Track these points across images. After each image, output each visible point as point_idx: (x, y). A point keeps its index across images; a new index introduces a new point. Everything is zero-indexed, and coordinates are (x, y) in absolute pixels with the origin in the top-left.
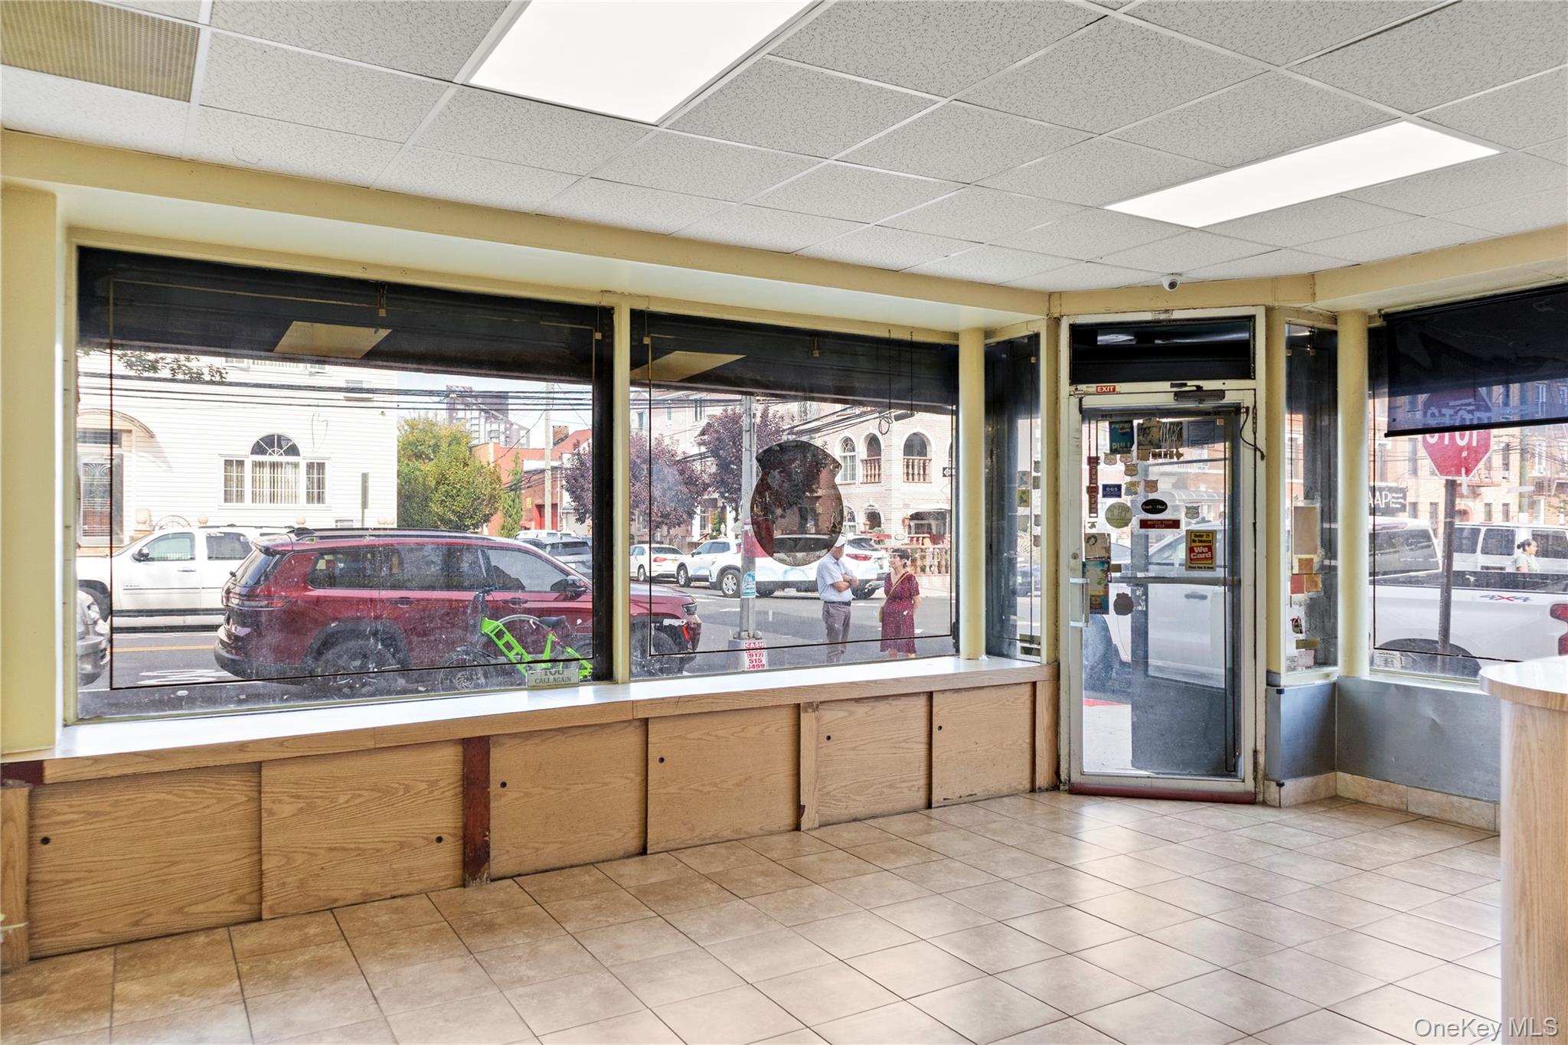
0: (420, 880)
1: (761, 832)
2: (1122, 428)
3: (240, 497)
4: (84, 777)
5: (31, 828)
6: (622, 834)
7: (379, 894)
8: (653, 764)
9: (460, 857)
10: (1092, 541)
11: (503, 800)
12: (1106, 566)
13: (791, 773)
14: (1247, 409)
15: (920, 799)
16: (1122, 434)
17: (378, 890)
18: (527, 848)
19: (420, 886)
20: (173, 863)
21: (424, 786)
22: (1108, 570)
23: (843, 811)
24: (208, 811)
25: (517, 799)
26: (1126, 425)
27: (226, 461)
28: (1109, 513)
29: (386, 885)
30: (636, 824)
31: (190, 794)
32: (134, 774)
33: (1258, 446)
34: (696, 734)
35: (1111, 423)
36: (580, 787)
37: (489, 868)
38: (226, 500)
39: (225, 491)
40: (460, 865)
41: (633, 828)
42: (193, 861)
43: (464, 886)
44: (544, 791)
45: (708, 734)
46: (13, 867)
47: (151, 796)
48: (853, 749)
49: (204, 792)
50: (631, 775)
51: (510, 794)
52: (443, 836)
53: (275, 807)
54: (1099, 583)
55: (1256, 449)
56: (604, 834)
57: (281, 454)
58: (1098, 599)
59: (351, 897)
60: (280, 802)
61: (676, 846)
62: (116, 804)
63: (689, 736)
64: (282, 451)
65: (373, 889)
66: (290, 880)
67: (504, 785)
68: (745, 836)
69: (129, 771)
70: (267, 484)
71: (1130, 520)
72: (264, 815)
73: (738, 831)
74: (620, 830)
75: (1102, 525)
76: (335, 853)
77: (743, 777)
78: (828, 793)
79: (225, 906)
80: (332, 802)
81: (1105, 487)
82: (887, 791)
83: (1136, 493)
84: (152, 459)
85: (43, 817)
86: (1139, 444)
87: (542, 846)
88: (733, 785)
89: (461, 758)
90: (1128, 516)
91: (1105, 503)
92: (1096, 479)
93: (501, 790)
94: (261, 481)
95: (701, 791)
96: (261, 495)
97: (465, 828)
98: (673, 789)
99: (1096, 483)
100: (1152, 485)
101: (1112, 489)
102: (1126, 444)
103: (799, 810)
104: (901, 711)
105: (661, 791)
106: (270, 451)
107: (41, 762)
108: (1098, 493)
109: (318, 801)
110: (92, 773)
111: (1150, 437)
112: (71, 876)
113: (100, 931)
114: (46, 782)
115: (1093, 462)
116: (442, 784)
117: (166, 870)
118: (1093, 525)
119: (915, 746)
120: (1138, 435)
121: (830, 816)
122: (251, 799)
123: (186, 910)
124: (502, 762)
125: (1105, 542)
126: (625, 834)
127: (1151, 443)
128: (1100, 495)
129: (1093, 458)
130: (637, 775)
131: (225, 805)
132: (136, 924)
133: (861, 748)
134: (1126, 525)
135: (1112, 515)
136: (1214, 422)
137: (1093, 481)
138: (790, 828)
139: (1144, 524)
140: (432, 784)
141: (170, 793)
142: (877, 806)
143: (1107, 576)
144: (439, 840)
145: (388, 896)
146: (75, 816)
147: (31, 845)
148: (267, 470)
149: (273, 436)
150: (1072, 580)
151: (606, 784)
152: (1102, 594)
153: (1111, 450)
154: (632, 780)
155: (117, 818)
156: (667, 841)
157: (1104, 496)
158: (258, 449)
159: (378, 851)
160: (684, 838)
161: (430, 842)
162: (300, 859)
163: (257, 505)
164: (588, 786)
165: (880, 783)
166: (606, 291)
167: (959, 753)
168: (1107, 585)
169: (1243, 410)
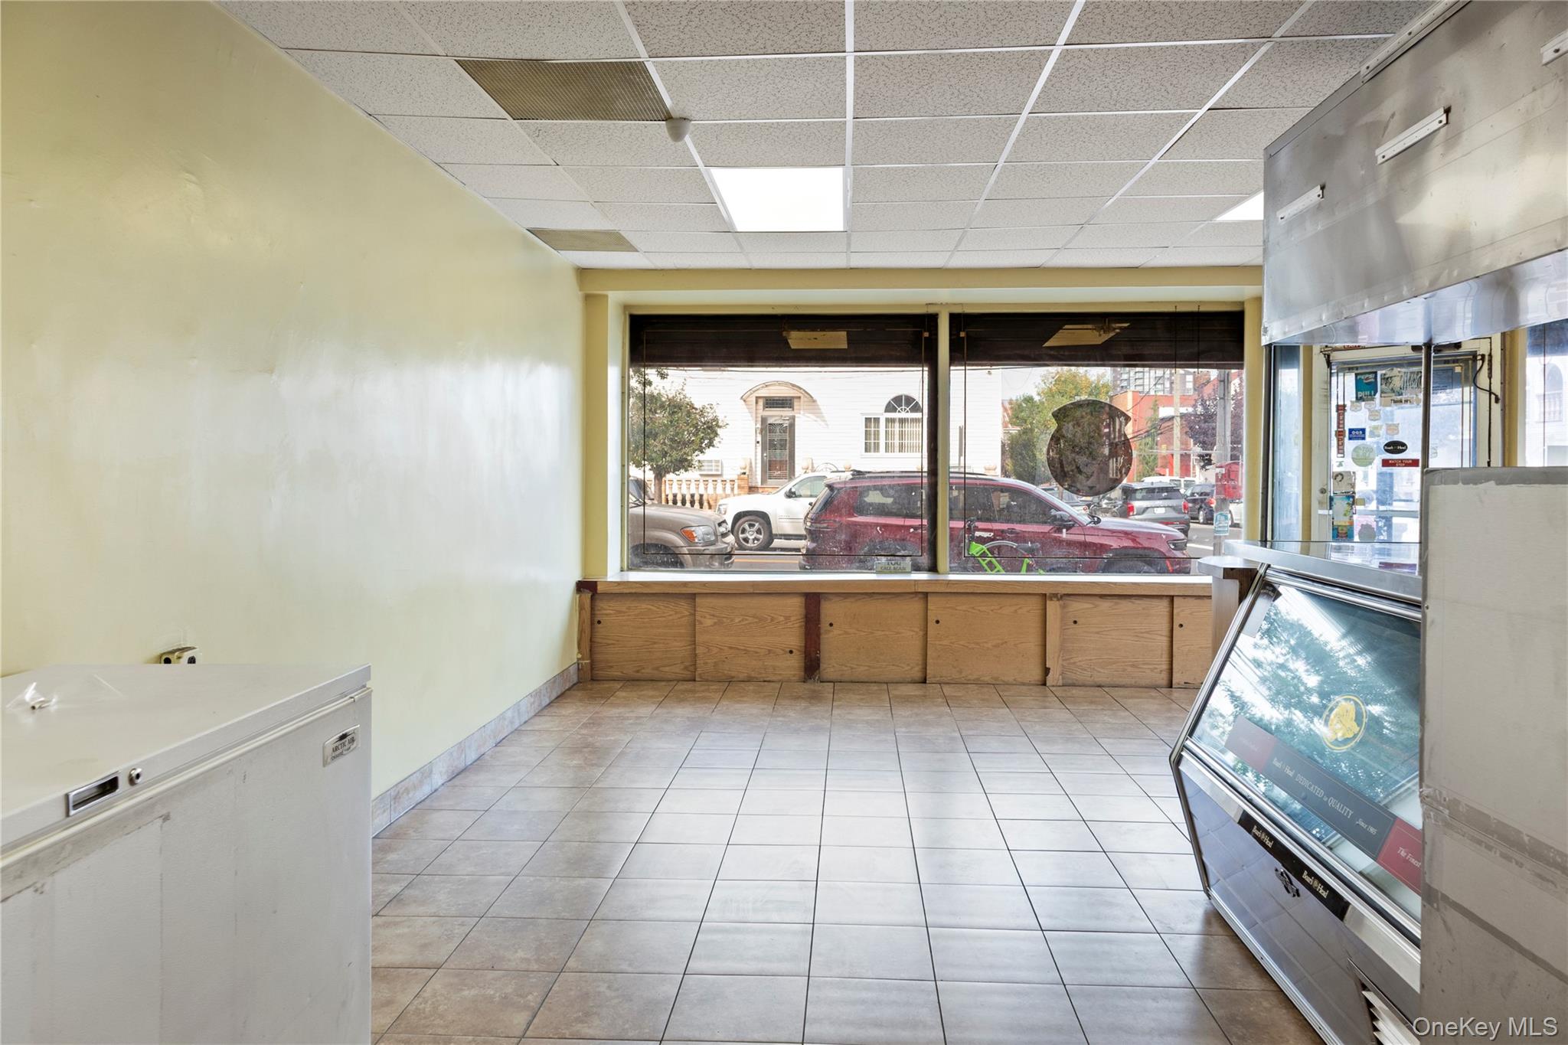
0: (780, 674)
1: (1014, 682)
2: (1367, 379)
3: (877, 448)
4: (614, 592)
5: (593, 615)
6: (909, 668)
7: (757, 678)
8: (931, 625)
9: (803, 664)
10: (1340, 477)
11: (831, 635)
12: (1351, 499)
13: (1040, 643)
14: (1483, 356)
15: (1162, 679)
16: (1366, 383)
17: (757, 676)
18: (846, 666)
19: (780, 678)
20: (655, 643)
21: (782, 618)
22: (1353, 503)
23: (1089, 679)
24: (671, 618)
25: (840, 635)
26: (1371, 376)
27: (866, 418)
28: (1355, 454)
29: (761, 673)
30: (920, 663)
31: (662, 607)
32: (635, 593)
33: (1493, 390)
34: (964, 608)
35: (1356, 375)
36: (880, 633)
37: (819, 673)
38: (866, 451)
39: (866, 443)
40: (803, 669)
41: (918, 665)
42: (663, 643)
43: (804, 682)
44: (857, 632)
45: (973, 608)
46: (585, 632)
47: (644, 606)
48: (1098, 633)
49: (668, 607)
50: (917, 630)
51: (836, 631)
52: (794, 650)
53: (702, 620)
54: (1345, 515)
55: (1490, 393)
56: (898, 666)
57: (908, 412)
58: (1345, 529)
59: (742, 676)
60: (705, 617)
61: (948, 681)
62: (629, 608)
63: (958, 608)
64: (908, 409)
65: (753, 674)
66: (709, 661)
67: (831, 625)
68: (1001, 683)
69: (633, 591)
70: (897, 437)
71: (1374, 459)
72: (697, 623)
73: (996, 679)
74: (908, 665)
75: (1349, 465)
76: (733, 651)
77: (1000, 642)
78: (1074, 663)
79: (678, 670)
80: (732, 621)
81: (1351, 431)
82: (1129, 669)
83: (1379, 436)
84: (815, 419)
85: (598, 610)
86: (1382, 392)
87: (855, 666)
88: (993, 646)
89: (804, 605)
90: (1371, 456)
91: (1350, 445)
92: (1344, 424)
93: (830, 628)
94: (893, 434)
95: (967, 647)
96: (893, 445)
97: (806, 647)
98: (945, 642)
99: (1344, 428)
100: (1393, 428)
101: (1357, 433)
102: (1371, 393)
103: (1046, 671)
104: (1144, 609)
105: (937, 642)
106: (899, 409)
107: (596, 582)
108: (1345, 436)
109: (725, 619)
110: (617, 590)
111: (1391, 386)
112: (610, 642)
113: (622, 672)
114: (598, 592)
115: (1341, 409)
116: (792, 619)
117: (651, 646)
118: (1340, 465)
119: (1159, 638)
120: (1381, 384)
121: (1077, 680)
122: (691, 614)
123: (661, 669)
124: (830, 611)
125: (1351, 479)
126: (912, 668)
127: (1393, 390)
128: (1346, 439)
129: (1341, 406)
130: (921, 630)
131: (679, 616)
132: (638, 671)
133: (1105, 633)
134: (1370, 463)
135: (1357, 455)
136: (1452, 369)
137: (1341, 426)
138: (1039, 683)
139: (1386, 463)
140: (787, 618)
141: (652, 606)
142: (1121, 680)
143: (1352, 508)
144: (791, 652)
145: (762, 680)
146: (611, 612)
147: (592, 624)
148: (897, 424)
149: (902, 396)
150: (1321, 512)
151: (898, 633)
152: (1347, 524)
153: (1357, 398)
154: (917, 633)
155: (629, 615)
156: (941, 677)
157: (1350, 439)
158: (890, 408)
159: (757, 653)
160: (954, 676)
161: (785, 652)
162: (715, 650)
163: (890, 454)
164: (887, 633)
165: (1124, 662)
166: (930, 304)
167: (1201, 648)
168: (1351, 517)
169: (1479, 357)
